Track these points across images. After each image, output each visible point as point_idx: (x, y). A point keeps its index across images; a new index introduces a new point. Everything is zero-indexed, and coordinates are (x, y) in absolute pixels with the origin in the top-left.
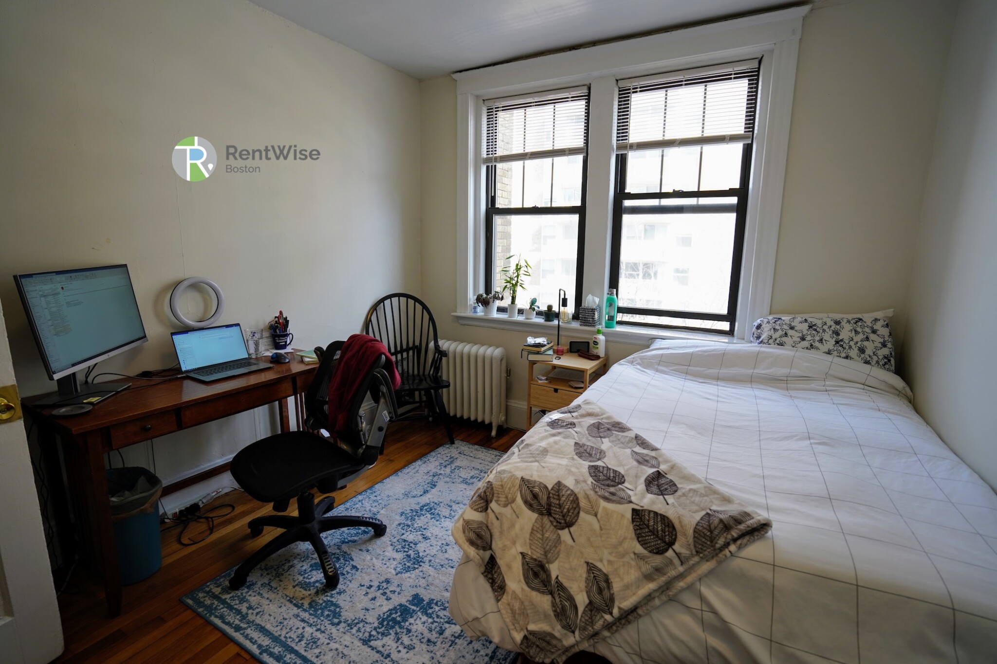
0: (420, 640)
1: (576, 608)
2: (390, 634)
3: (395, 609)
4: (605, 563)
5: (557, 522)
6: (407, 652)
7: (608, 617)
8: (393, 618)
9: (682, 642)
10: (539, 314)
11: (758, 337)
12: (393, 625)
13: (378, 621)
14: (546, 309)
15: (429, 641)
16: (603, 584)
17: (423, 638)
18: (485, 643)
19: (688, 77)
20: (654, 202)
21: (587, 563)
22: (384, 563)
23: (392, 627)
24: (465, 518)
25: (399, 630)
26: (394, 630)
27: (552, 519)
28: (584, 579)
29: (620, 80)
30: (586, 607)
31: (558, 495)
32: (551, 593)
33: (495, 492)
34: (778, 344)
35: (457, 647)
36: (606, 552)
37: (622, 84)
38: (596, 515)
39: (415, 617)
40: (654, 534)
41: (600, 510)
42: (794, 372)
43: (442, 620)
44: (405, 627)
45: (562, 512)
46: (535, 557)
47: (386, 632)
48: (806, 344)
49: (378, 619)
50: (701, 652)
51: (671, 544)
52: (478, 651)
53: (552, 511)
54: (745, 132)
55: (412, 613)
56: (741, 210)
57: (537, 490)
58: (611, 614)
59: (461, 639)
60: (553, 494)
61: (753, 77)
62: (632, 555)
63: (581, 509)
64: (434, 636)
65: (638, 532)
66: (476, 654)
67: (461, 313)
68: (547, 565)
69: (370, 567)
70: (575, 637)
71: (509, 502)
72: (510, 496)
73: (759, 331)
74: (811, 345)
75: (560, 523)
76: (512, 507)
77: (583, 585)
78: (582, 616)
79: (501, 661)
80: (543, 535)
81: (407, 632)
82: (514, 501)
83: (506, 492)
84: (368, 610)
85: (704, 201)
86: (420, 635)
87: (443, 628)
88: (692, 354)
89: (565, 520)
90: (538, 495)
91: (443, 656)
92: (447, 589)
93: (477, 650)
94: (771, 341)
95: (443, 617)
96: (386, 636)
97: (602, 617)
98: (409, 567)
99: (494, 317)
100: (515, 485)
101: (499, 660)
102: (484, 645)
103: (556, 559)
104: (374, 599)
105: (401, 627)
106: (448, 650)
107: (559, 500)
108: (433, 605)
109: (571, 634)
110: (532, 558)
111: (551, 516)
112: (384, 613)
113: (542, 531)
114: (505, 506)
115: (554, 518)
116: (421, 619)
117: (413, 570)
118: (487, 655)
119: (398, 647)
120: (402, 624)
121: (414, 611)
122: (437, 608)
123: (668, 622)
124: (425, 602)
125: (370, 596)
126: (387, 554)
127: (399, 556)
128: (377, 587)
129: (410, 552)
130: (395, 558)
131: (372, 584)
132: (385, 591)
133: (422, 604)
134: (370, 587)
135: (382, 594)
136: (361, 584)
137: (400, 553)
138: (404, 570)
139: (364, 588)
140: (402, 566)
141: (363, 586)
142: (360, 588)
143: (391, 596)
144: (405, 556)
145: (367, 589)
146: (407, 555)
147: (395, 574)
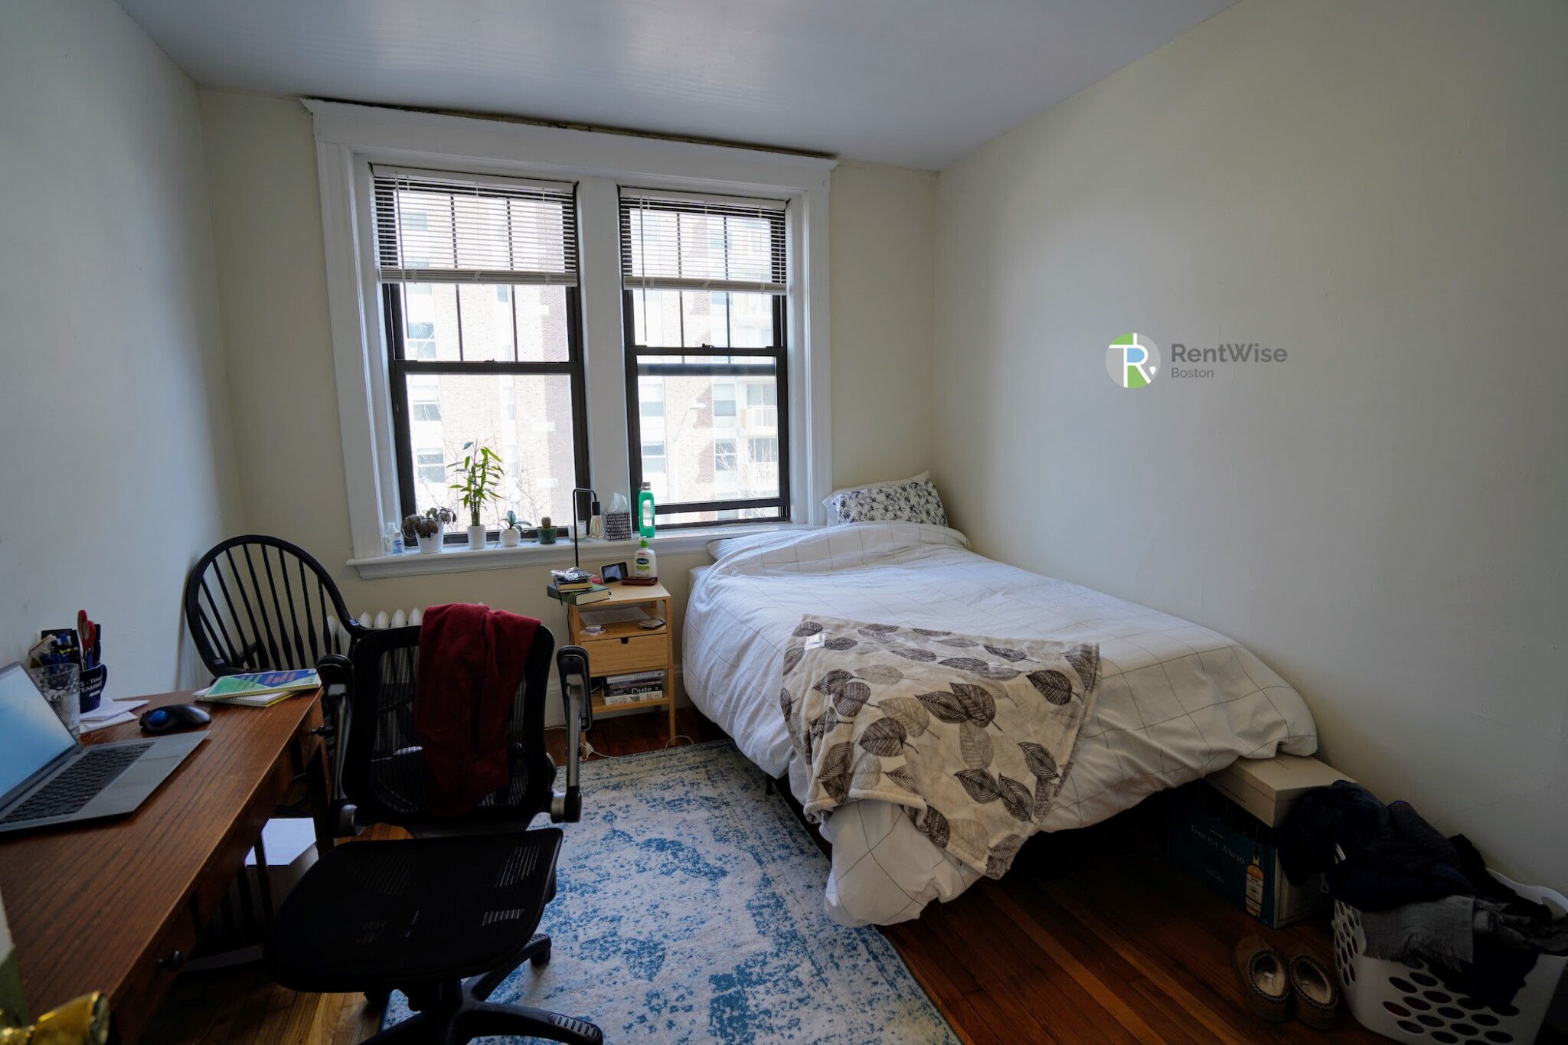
0: (791, 1008)
1: (1028, 792)
2: (754, 1033)
3: (714, 1011)
4: (1032, 735)
5: (980, 720)
6: (800, 1029)
7: (1056, 781)
8: (728, 1019)
9: (1104, 766)
10: (531, 535)
11: (847, 516)
12: (740, 1024)
13: (719, 1037)
14: (541, 525)
15: (800, 1001)
16: (1040, 755)
17: (791, 1004)
18: (850, 954)
19: (710, 203)
20: (675, 360)
21: (1020, 744)
22: (611, 983)
23: (745, 1026)
24: (888, 771)
25: (756, 1022)
26: (750, 1026)
27: (974, 720)
28: (1024, 761)
29: (623, 187)
30: (1037, 784)
31: (966, 695)
32: (1000, 795)
33: (904, 724)
34: (870, 519)
35: (833, 980)
36: (1029, 725)
37: (625, 193)
38: (1007, 696)
39: (750, 996)
40: (1056, 688)
41: (1008, 690)
42: (899, 544)
43: (781, 974)
44: (756, 1013)
45: (980, 709)
46: (975, 768)
47: (746, 1035)
48: (890, 515)
49: (715, 1035)
50: (1115, 765)
51: (1070, 690)
52: (855, 966)
53: (971, 712)
54: (773, 281)
55: (740, 996)
56: (781, 372)
57: (943, 700)
58: (1057, 776)
59: (825, 971)
60: (961, 696)
61: (777, 222)
62: (1051, 715)
63: (994, 697)
64: (798, 993)
65: (1045, 692)
66: (857, 969)
67: (364, 557)
68: (986, 770)
69: (599, 1002)
70: (1032, 822)
71: (923, 728)
72: (921, 720)
73: (846, 508)
74: (895, 515)
75: (983, 720)
76: (930, 732)
77: (1025, 766)
78: (1036, 796)
79: (885, 953)
80: (973, 741)
81: (766, 1014)
82: (928, 722)
83: (914, 718)
84: (687, 1039)
85: (738, 360)
86: (782, 1005)
87: (794, 979)
88: (795, 547)
89: (986, 715)
90: (950, 704)
91: (834, 998)
92: (735, 946)
93: (853, 965)
94: (862, 517)
95: (777, 970)
96: (753, 1038)
97: (1051, 784)
98: (651, 962)
99: (442, 553)
100: (917, 706)
101: (883, 954)
102: (851, 956)
103: (992, 758)
104: (671, 1024)
105: (754, 1017)
106: (830, 991)
107: (970, 698)
108: (748, 971)
109: (1028, 822)
110: (973, 771)
111: (973, 718)
112: (711, 1024)
113: (971, 737)
114: (921, 733)
115: (976, 718)
116: (757, 992)
117: (663, 960)
118: (868, 961)
119: (782, 1035)
120: (748, 1013)
121: (738, 992)
122: (757, 969)
123: (1089, 758)
124: (735, 976)
125: (661, 1026)
126: (595, 972)
127: (616, 961)
128: (652, 1011)
129: (623, 947)
130: (614, 967)
131: (640, 1015)
132: (669, 1006)
133: (736, 980)
134: (643, 1019)
135: (672, 1012)
136: (624, 1027)
137: (611, 958)
138: (650, 969)
139: (636, 1027)
140: (641, 967)
141: (631, 1026)
142: (631, 1031)
143: (686, 1003)
144: (625, 956)
145: (644, 1024)
146: (625, 953)
147: (647, 981)
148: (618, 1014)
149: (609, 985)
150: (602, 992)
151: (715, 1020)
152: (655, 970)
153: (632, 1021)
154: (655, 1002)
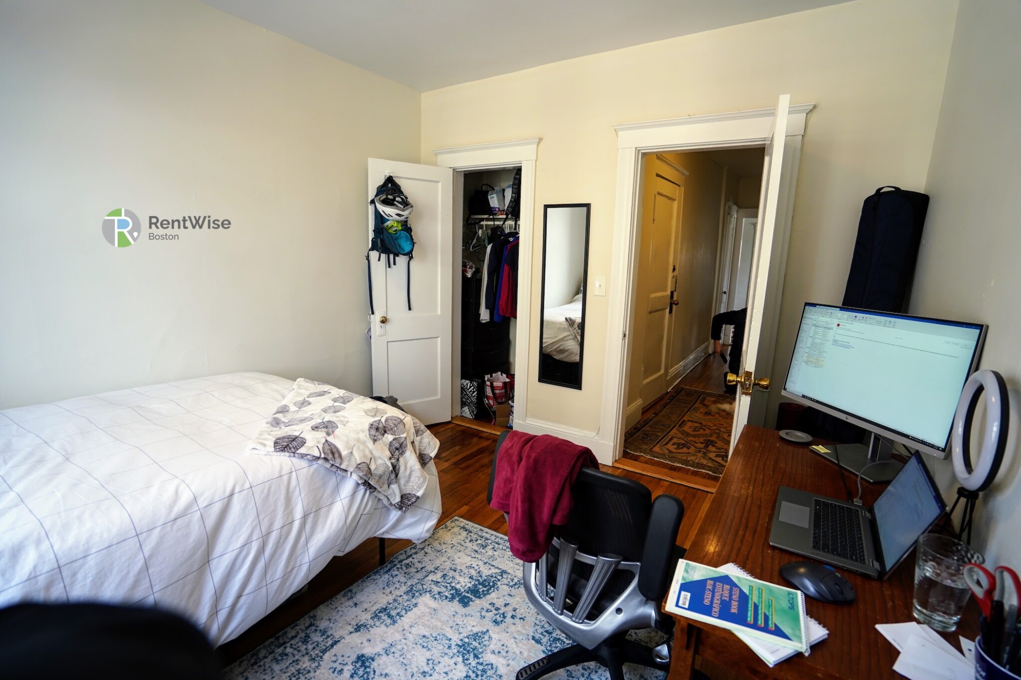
0: (462, 571)
2: (486, 576)
3: (486, 594)
8: (485, 587)
12: (485, 582)
13: (498, 585)
15: (455, 570)
17: (460, 572)
22: (504, 647)
23: (485, 580)
26: (483, 578)
35: (434, 565)
39: (466, 587)
43: (443, 583)
44: (474, 580)
47: (490, 577)
49: (498, 587)
55: (469, 590)
59: (430, 569)
64: (451, 573)
69: (520, 641)
81: (472, 577)
84: (509, 595)
86: (462, 574)
87: (443, 578)
91: (445, 561)
93: (420, 562)
95: (442, 586)
98: (475, 639)
102: (413, 564)
104: (506, 605)
105: (478, 580)
106: (442, 564)
108: (450, 596)
112: (494, 591)
116: (462, 586)
117: (470, 634)
119: (479, 568)
121: (468, 592)
122: (446, 593)
124: (458, 599)
125: (510, 608)
126: (504, 662)
127: (488, 657)
128: (506, 617)
129: (474, 663)
130: (494, 654)
131: (512, 619)
132: (497, 612)
133: (460, 597)
134: (513, 617)
135: (499, 609)
136: (524, 620)
137: (488, 663)
138: (480, 636)
139: (519, 616)
140: (482, 642)
141: (520, 618)
142: (523, 616)
143: (490, 607)
144: (480, 656)
145: (515, 614)
146: (478, 658)
147: (490, 631)
148: (519, 628)
149: (506, 646)
150: (514, 646)
151: (490, 591)
152: (479, 634)
153: (518, 620)
154: (499, 619)
